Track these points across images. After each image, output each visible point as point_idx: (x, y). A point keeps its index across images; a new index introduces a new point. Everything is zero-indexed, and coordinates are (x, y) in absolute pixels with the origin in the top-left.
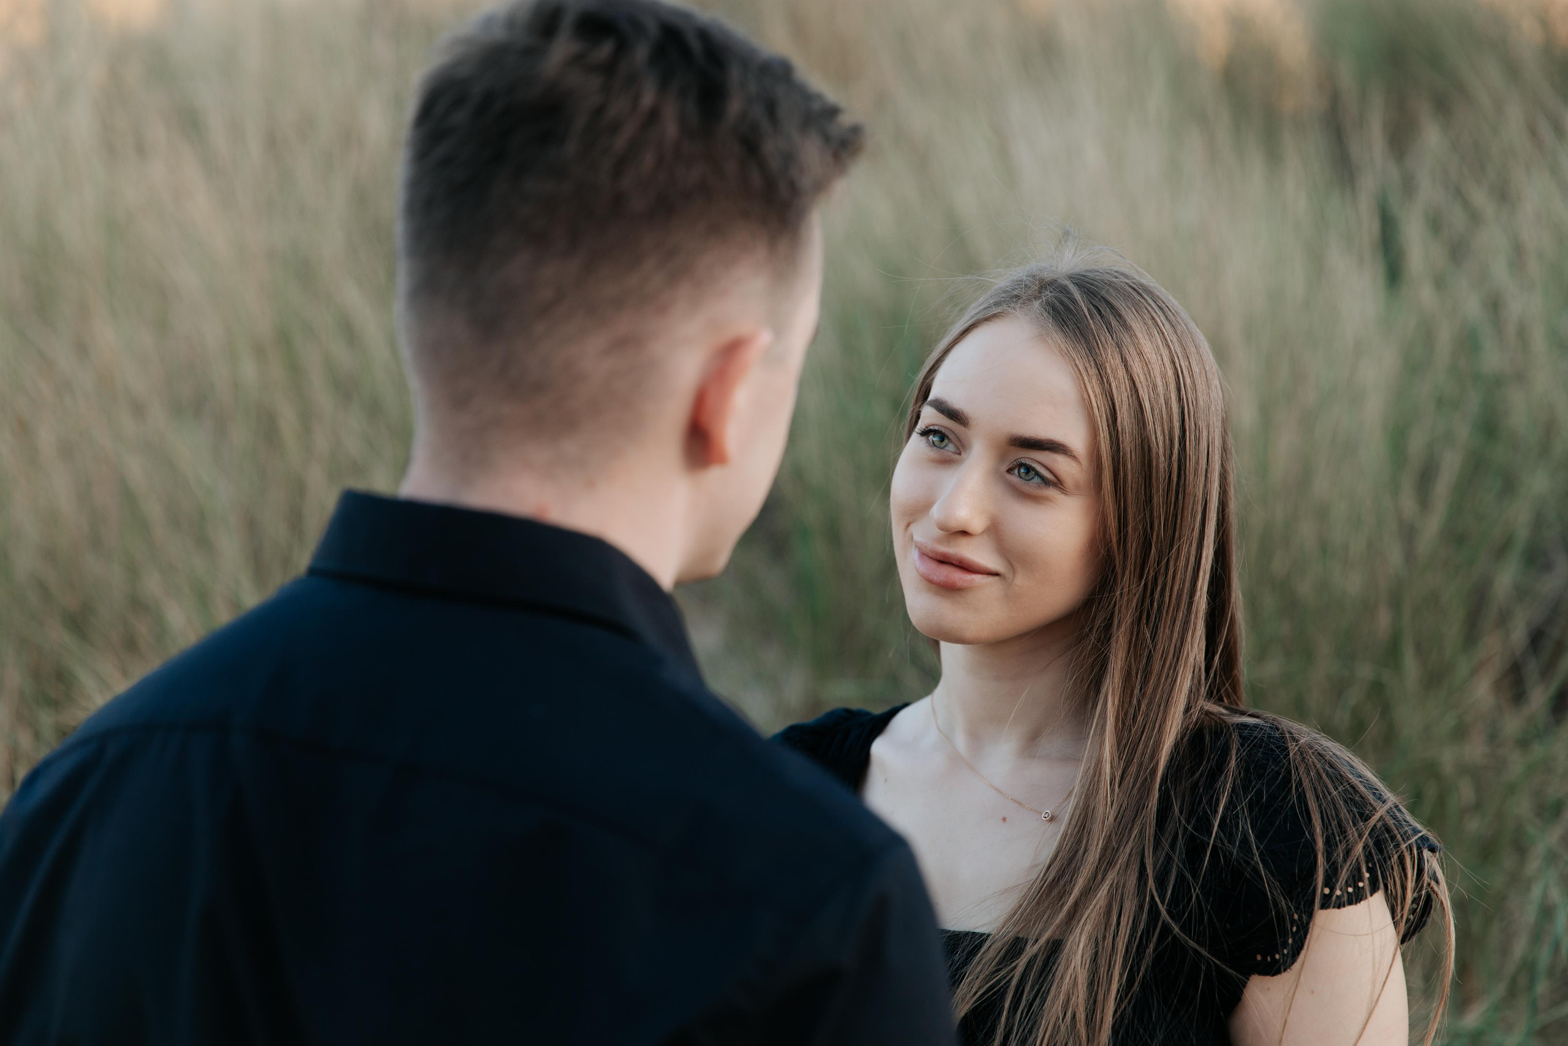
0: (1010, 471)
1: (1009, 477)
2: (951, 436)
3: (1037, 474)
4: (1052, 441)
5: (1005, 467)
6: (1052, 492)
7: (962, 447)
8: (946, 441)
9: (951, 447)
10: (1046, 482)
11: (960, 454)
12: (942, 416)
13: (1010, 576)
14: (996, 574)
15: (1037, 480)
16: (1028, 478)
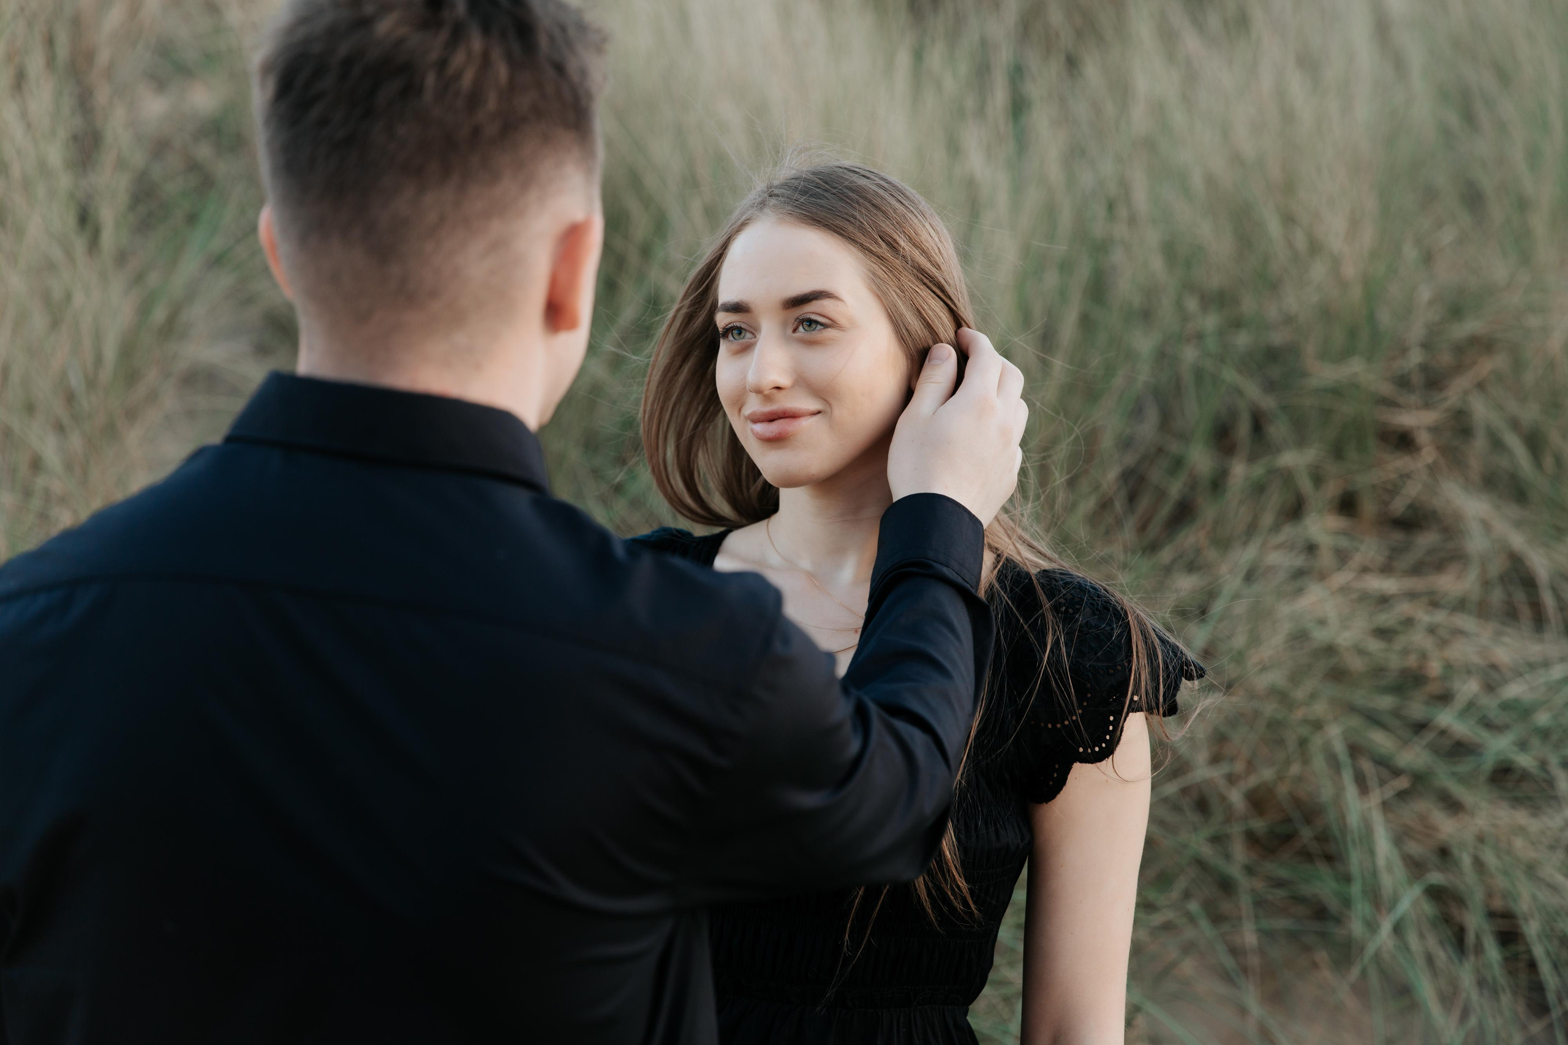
0: (795, 331)
1: (796, 335)
2: (743, 326)
3: (817, 322)
4: (815, 291)
5: (790, 331)
6: (830, 333)
7: (754, 331)
8: (743, 331)
9: (748, 335)
10: (825, 326)
11: (755, 337)
12: (728, 314)
13: (829, 410)
14: (819, 412)
15: (819, 327)
16: (812, 329)
